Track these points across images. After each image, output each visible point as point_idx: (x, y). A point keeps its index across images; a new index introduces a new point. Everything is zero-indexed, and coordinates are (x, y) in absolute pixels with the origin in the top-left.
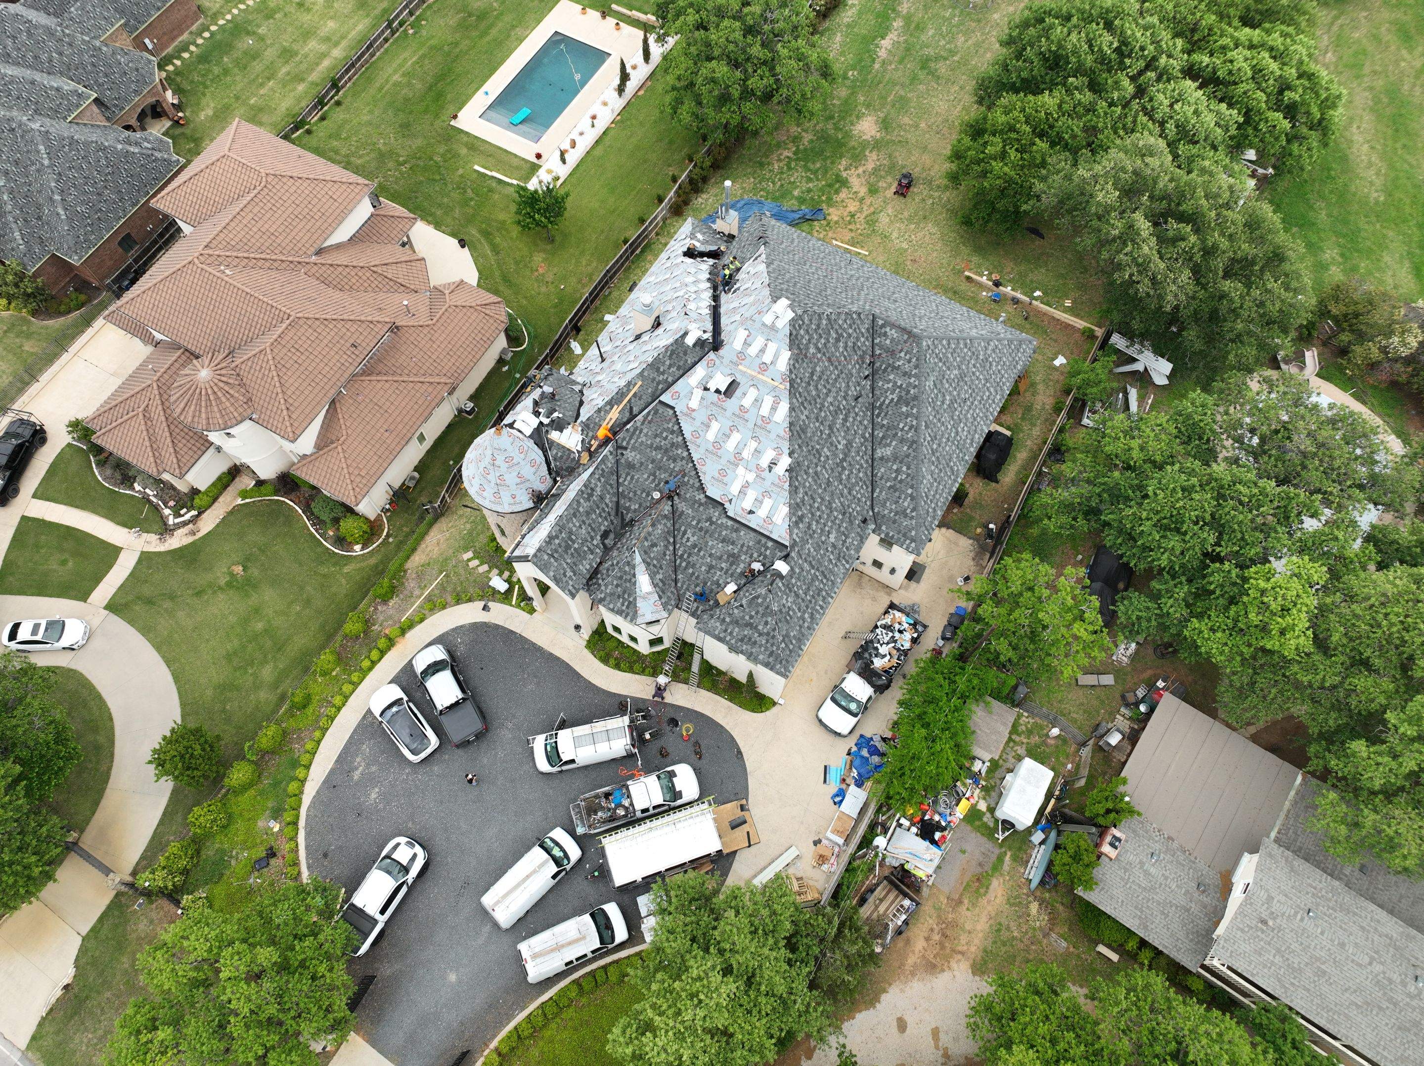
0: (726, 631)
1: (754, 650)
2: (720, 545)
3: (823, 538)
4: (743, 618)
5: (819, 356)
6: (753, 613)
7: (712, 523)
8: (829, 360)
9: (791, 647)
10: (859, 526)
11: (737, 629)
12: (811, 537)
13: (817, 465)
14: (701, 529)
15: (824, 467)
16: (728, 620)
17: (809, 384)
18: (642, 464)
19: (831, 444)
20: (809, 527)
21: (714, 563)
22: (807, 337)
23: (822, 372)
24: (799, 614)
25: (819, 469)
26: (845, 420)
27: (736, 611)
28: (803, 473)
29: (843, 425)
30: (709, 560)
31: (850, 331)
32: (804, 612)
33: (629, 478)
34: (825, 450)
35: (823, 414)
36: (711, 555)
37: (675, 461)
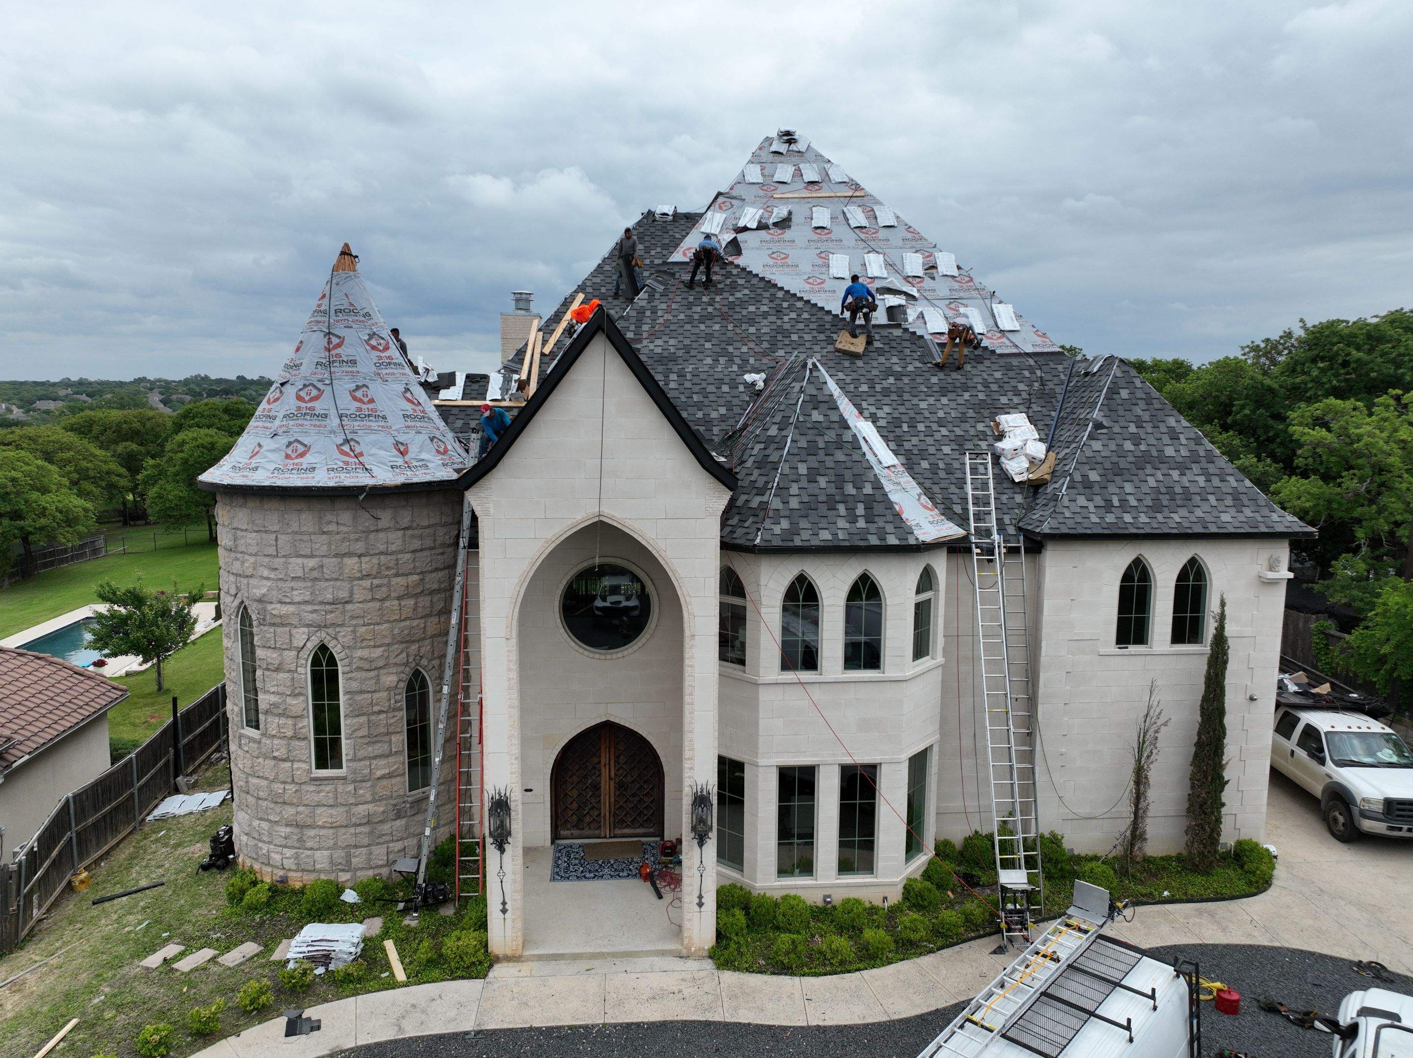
0: (1108, 506)
1: (1199, 513)
2: (944, 400)
4: (1121, 453)
6: (1132, 428)
7: (898, 377)
11: (1129, 488)
14: (886, 392)
16: (1094, 476)
18: (687, 349)
21: (958, 431)
27: (1097, 445)
30: (944, 431)
33: (673, 377)
36: (941, 423)
37: (752, 322)
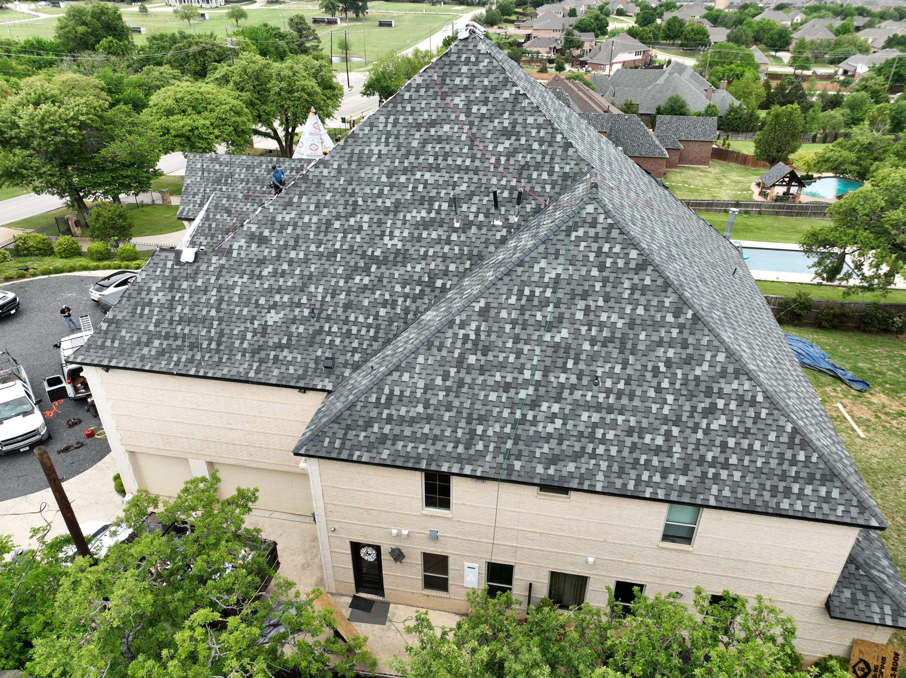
3: (262, 301)
5: (462, 117)
8: (472, 139)
9: (108, 343)
10: (317, 360)
12: (252, 276)
13: (338, 217)
15: (345, 232)
17: (418, 127)
19: (380, 223)
20: (262, 262)
22: (466, 81)
23: (449, 139)
24: (152, 328)
25: (337, 224)
26: (426, 224)
28: (314, 200)
29: (417, 226)
31: (536, 146)
32: (158, 335)
34: (366, 218)
35: (403, 179)
